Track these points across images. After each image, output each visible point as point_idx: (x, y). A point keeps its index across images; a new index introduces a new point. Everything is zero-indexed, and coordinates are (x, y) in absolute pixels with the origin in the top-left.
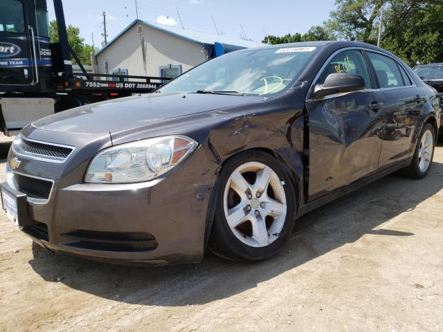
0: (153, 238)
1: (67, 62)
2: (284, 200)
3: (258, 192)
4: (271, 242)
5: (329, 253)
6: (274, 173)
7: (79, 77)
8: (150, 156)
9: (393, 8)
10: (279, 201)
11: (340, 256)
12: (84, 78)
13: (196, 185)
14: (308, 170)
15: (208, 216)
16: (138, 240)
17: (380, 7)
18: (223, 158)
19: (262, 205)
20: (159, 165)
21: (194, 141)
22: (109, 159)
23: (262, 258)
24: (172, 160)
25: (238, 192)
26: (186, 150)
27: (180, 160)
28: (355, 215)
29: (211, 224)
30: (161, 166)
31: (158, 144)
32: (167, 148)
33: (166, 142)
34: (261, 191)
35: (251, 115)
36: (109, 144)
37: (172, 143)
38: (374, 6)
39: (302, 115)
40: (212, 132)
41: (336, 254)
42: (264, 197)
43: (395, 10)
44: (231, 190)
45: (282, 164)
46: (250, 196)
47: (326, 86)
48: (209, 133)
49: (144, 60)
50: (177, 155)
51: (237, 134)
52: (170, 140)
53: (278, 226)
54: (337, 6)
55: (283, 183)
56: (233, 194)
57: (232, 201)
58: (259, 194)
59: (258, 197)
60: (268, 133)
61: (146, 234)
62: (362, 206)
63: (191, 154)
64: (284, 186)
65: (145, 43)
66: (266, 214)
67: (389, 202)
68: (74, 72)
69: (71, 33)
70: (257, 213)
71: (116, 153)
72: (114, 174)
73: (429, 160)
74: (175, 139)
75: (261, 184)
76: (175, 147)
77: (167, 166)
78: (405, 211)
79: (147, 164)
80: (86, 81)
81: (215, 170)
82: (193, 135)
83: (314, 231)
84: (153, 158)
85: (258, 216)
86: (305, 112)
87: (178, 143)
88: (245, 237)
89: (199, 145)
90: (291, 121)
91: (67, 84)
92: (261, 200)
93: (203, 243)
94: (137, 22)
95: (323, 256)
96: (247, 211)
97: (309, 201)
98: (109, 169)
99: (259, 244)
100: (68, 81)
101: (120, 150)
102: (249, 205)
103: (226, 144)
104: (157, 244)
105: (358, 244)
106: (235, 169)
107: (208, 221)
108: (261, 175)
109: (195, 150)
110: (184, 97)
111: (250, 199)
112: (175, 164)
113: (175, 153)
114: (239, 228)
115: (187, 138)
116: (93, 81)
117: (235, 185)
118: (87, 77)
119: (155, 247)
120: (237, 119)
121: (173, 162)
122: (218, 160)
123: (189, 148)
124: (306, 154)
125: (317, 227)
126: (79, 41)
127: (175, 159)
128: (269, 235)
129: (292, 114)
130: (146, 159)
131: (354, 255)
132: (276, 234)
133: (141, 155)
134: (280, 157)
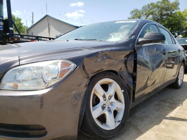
0: (44, 129)
1: (11, 28)
2: (123, 101)
3: (109, 96)
4: (116, 126)
5: (148, 132)
6: (118, 85)
7: (17, 36)
8: (45, 72)
9: (153, 17)
10: (120, 101)
11: (155, 134)
12: (19, 36)
13: (74, 92)
14: (135, 84)
15: (81, 112)
16: (34, 129)
17: (148, 17)
18: (91, 76)
19: (112, 104)
20: (50, 79)
21: (74, 64)
22: (18, 74)
23: (111, 136)
24: (59, 76)
25: (99, 96)
26: (69, 69)
27: (65, 76)
28: (154, 107)
29: (82, 117)
30: (52, 80)
31: (50, 65)
32: (56, 68)
33: (55, 64)
34: (111, 95)
35: (107, 51)
36: (17, 64)
37: (59, 65)
38: (145, 16)
39: (133, 53)
40: (85, 59)
41: (152, 132)
42: (113, 99)
43: (154, 18)
44: (94, 95)
45: (122, 80)
46: (105, 99)
47: (144, 39)
48: (83, 59)
49: (49, 32)
50: (62, 72)
51: (100, 61)
52: (58, 62)
53: (120, 116)
54: (131, 15)
55: (123, 91)
56: (95, 97)
57: (95, 102)
58: (110, 97)
59: (109, 99)
60: (116, 62)
61: (39, 126)
62: (156, 102)
63: (72, 72)
64: (123, 93)
65: (50, 26)
66: (114, 109)
67: (169, 100)
68: (14, 33)
69: (18, 21)
70: (109, 109)
71: (23, 70)
72: (19, 84)
73: (182, 80)
74: (62, 62)
75: (111, 91)
76: (62, 67)
77: (55, 79)
78: (178, 106)
79: (42, 78)
80: (20, 38)
81: (86, 83)
82: (73, 60)
83: (136, 117)
84: (46, 74)
85: (110, 111)
86: (135, 51)
87: (63, 65)
88: (102, 124)
89: (77, 67)
90: (127, 56)
91: (10, 38)
92: (111, 101)
93: (77, 130)
94: (47, 16)
95: (145, 134)
96: (103, 108)
97: (135, 100)
98: (18, 80)
99: (110, 128)
100: (11, 37)
101: (25, 68)
102: (104, 104)
103: (93, 67)
104: (47, 132)
105: (162, 125)
106: (97, 82)
107: (81, 115)
108: (111, 86)
109: (74, 70)
110: (68, 41)
111: (105, 100)
112: (61, 79)
113: (61, 71)
114: (98, 118)
115: (69, 62)
116: (24, 38)
117: (97, 92)
118: (21, 36)
119: (45, 134)
120: (99, 52)
121: (60, 77)
122: (88, 77)
123: (71, 68)
124: (134, 75)
125: (137, 114)
126: (21, 24)
127: (61, 75)
128: (115, 122)
129: (128, 52)
130: (42, 75)
131: (162, 134)
132: (119, 121)
133: (39, 71)
134: (121, 76)
